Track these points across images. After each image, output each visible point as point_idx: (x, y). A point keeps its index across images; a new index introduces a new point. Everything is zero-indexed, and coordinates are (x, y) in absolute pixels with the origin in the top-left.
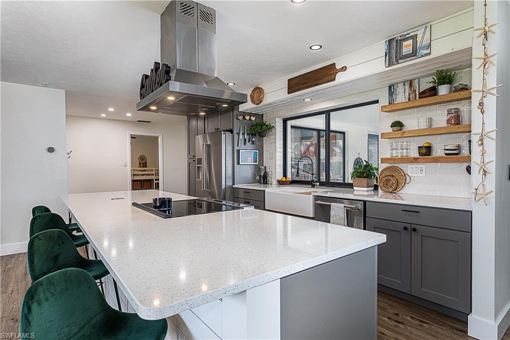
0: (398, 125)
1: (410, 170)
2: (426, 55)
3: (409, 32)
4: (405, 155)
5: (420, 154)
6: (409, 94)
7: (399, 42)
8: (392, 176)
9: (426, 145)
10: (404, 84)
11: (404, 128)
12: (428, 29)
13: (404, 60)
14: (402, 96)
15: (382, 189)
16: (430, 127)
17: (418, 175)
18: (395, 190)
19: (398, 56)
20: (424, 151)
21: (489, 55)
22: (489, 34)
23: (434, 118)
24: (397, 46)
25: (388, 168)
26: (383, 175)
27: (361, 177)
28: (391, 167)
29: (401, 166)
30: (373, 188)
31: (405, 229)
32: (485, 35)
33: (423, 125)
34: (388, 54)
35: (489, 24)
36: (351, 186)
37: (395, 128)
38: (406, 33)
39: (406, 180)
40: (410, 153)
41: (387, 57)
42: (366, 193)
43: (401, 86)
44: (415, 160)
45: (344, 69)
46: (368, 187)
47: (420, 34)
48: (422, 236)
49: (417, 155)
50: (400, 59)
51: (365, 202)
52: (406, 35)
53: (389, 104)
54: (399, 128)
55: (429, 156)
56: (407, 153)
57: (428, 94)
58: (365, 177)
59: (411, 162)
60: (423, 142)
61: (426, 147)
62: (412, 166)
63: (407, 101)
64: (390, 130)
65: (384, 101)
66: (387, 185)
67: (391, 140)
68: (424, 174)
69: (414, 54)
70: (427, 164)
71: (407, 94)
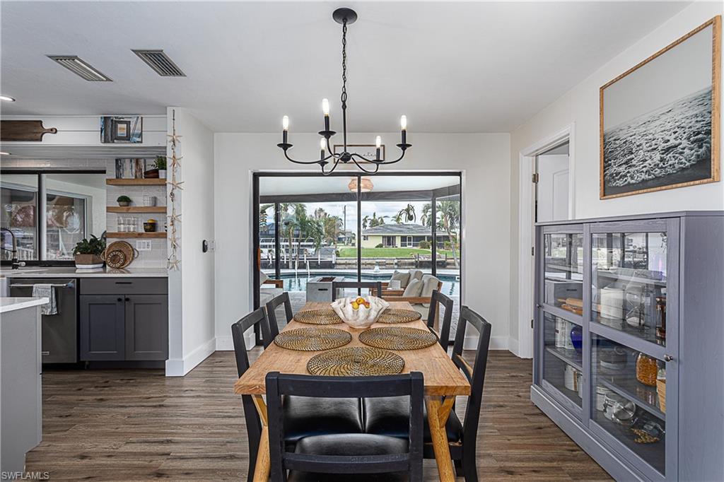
0: (125, 200)
1: (139, 245)
2: (138, 142)
3: (124, 116)
4: (132, 230)
5: (146, 230)
6: (136, 172)
7: (115, 123)
8: (120, 251)
9: (150, 222)
10: (131, 161)
11: (132, 204)
12: (140, 120)
13: (119, 141)
14: (129, 172)
15: (109, 266)
16: (155, 206)
17: (146, 249)
18: (124, 265)
19: (113, 135)
20: (148, 227)
21: (177, 157)
22: (176, 142)
23: (158, 198)
24: (112, 126)
25: (115, 243)
26: (111, 250)
27: (85, 253)
28: (119, 242)
29: (130, 241)
30: (102, 265)
31: (119, 300)
32: (174, 141)
33: (148, 203)
34: (103, 129)
35: (176, 134)
36: (72, 264)
37: (121, 203)
38: (120, 116)
39: (134, 254)
40: (138, 228)
41: (103, 134)
42: (91, 271)
43: (127, 161)
44: (140, 236)
45: (53, 131)
46: (93, 264)
47: (133, 121)
48: (135, 304)
49: (144, 231)
50: (116, 139)
51: (78, 279)
52: (120, 118)
53: (117, 177)
54: (125, 203)
55: (154, 231)
56: (134, 228)
57: (151, 175)
58: (89, 253)
59: (136, 237)
60: (149, 218)
61: (150, 224)
62: (140, 241)
63: (134, 178)
64: (117, 205)
65: (111, 174)
66: (114, 260)
67: (119, 215)
68: (150, 249)
69: (128, 138)
70: (153, 239)
71: (134, 171)
